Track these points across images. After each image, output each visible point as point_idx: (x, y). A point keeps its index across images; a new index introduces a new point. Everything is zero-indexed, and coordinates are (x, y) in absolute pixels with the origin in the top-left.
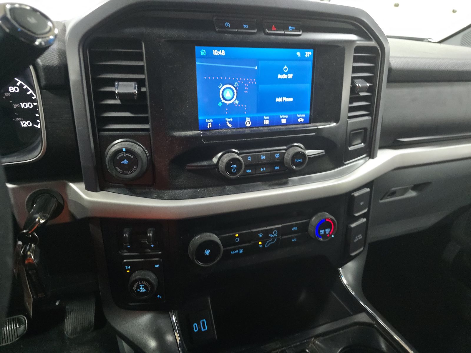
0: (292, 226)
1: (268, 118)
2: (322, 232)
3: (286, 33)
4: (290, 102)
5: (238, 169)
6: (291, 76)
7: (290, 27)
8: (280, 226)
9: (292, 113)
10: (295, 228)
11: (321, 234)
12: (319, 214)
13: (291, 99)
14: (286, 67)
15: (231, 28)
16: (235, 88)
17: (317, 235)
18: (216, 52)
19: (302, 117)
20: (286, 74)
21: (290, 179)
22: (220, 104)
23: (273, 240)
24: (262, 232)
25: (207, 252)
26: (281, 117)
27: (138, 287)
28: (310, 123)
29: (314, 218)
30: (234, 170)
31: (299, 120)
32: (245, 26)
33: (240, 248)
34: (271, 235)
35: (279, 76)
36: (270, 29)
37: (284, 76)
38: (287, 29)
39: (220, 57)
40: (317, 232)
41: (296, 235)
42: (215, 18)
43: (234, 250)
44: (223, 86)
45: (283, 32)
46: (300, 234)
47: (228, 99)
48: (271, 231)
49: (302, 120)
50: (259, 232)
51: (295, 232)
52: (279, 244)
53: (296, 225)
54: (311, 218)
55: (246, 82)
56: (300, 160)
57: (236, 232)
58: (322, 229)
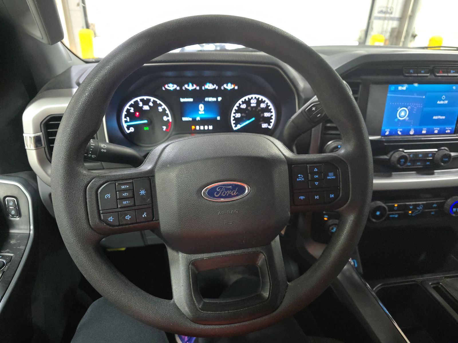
0: (433, 203)
1: (426, 129)
2: (454, 210)
3: (449, 75)
4: (443, 119)
5: (405, 162)
6: (446, 102)
7: (452, 71)
8: (425, 202)
9: (443, 127)
10: (435, 205)
11: (454, 211)
12: (454, 197)
13: (444, 117)
14: (444, 96)
15: (414, 73)
16: (408, 110)
17: (451, 212)
18: (400, 88)
19: (449, 130)
20: (444, 100)
21: (435, 171)
22: (396, 120)
23: (419, 211)
24: (413, 205)
25: (378, 213)
26: (435, 129)
27: (333, 229)
28: (454, 134)
29: (449, 200)
30: (402, 163)
31: (447, 132)
32: (422, 72)
33: (396, 214)
34: (418, 208)
35: (438, 102)
36: (438, 73)
37: (442, 102)
38: (450, 72)
39: (402, 91)
40: (452, 210)
41: (435, 210)
42: (404, 68)
43: (393, 214)
44: (401, 108)
45: (447, 75)
46: (436, 209)
47: (402, 117)
48: (418, 205)
49: (449, 131)
50: (410, 205)
51: (435, 208)
52: (423, 215)
53: (437, 203)
54: (447, 199)
55: (416, 106)
56: (447, 159)
57: (396, 203)
58: (454, 208)
